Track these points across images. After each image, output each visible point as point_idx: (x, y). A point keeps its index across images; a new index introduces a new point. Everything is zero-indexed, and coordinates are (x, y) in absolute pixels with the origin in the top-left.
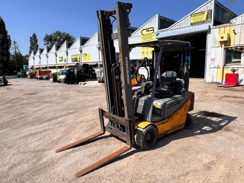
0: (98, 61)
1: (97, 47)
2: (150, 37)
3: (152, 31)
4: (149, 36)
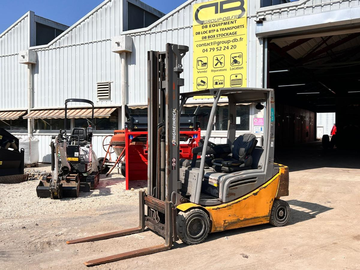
0: (27, 107)
1: (27, 60)
2: (231, 31)
3: (239, 12)
4: (227, 26)
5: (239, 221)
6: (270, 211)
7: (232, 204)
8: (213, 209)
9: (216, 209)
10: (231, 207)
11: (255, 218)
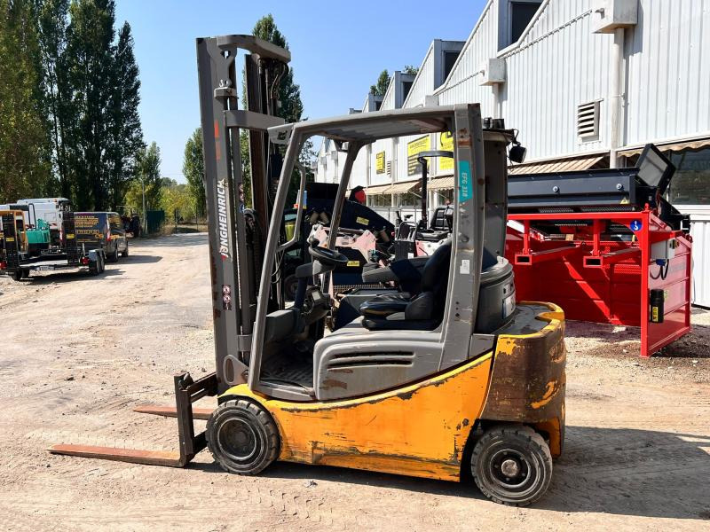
1: (488, 77)
5: (353, 453)
6: (456, 451)
7: (334, 408)
8: (282, 409)
9: (292, 411)
10: (331, 414)
11: (404, 457)
